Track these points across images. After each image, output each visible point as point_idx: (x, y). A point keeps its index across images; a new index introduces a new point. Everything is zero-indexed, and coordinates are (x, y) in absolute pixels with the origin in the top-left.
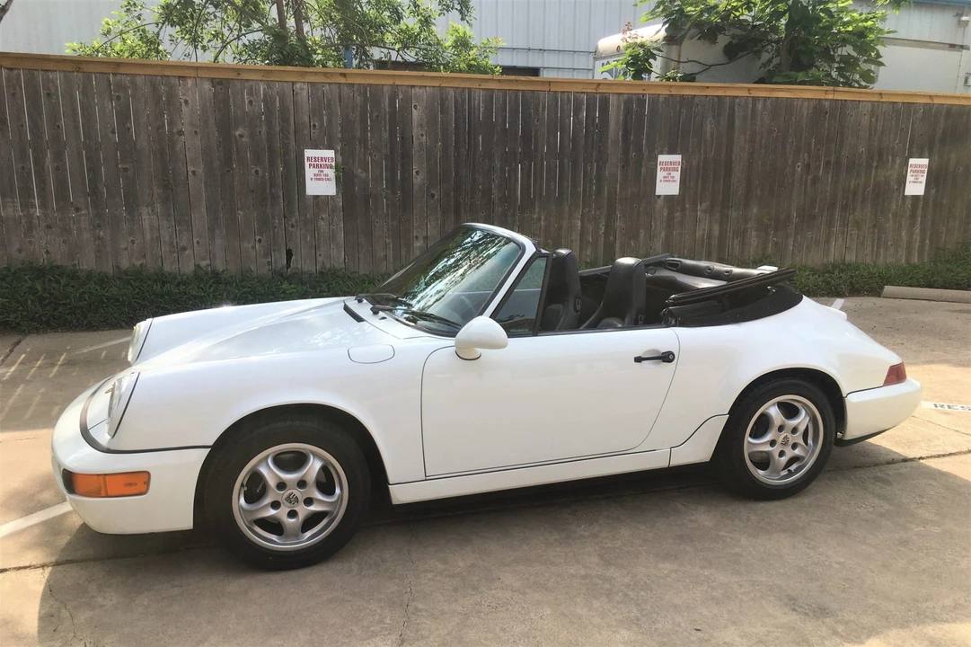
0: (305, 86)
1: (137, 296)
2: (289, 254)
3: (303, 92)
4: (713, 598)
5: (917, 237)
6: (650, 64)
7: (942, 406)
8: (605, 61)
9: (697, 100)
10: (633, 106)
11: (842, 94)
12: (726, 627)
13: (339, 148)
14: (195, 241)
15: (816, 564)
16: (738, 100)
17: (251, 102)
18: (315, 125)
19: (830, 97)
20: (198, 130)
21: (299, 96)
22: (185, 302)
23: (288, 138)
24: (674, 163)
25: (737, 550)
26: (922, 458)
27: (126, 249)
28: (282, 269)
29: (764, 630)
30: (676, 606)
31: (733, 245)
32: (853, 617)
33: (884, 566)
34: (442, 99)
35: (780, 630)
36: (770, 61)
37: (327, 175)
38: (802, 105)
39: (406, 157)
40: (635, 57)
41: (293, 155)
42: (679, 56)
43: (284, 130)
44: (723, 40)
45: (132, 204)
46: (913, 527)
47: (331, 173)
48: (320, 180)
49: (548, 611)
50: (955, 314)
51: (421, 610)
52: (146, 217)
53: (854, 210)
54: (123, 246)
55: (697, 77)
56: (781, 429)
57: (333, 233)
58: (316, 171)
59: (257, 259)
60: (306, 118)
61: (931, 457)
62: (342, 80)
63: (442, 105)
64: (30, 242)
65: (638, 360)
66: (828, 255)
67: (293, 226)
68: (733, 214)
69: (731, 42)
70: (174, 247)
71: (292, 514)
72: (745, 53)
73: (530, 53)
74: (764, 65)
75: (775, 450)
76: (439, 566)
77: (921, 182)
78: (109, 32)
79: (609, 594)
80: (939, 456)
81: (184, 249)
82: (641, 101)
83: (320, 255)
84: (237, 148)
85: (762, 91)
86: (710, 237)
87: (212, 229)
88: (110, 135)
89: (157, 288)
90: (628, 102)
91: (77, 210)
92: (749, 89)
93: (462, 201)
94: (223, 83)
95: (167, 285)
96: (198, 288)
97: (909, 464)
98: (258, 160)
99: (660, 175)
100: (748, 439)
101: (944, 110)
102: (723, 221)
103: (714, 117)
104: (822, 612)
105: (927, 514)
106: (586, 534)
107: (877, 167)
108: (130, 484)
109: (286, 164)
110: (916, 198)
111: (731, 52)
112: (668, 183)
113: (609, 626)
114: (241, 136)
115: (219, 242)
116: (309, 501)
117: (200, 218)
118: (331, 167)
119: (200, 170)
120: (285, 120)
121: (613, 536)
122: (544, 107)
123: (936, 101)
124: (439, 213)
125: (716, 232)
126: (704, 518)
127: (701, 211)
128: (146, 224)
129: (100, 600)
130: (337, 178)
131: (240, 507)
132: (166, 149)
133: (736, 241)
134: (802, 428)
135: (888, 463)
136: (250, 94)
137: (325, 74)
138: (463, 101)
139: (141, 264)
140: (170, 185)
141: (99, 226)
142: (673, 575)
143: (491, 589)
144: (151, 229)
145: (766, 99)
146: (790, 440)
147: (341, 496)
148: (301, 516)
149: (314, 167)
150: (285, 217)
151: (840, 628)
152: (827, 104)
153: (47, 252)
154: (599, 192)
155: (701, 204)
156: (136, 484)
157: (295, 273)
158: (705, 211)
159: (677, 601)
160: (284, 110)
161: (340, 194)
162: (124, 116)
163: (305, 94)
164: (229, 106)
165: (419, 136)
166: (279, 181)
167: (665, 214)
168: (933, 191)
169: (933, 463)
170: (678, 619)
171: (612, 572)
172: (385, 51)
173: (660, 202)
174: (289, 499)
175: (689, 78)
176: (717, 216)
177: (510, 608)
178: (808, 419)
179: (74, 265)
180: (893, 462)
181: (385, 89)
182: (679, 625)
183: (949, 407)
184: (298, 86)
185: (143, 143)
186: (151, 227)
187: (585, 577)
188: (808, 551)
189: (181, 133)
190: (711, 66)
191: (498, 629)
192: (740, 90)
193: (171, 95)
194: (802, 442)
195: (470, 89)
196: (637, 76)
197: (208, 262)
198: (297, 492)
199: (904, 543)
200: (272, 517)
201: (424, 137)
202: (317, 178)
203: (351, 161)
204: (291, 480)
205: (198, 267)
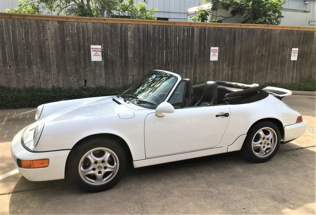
0: (91, 24)
1: (32, 97)
2: (86, 81)
3: (90, 26)
4: (247, 197)
5: (295, 74)
6: (207, 17)
7: (310, 130)
8: (191, 16)
9: (223, 29)
10: (202, 30)
11: (271, 27)
12: (253, 207)
13: (103, 45)
14: (52, 77)
15: (279, 184)
16: (237, 29)
17: (72, 29)
18: (94, 37)
19: (267, 28)
20: (53, 39)
21: (89, 27)
22: (49, 98)
23: (85, 41)
24: (216, 50)
25: (252, 180)
26: (307, 147)
27: (28, 80)
28: (83, 87)
29: (266, 208)
30: (235, 201)
31: (236, 77)
32: (295, 202)
33: (302, 184)
34: (138, 28)
35: (271, 208)
36: (246, 16)
37: (98, 54)
38: (257, 31)
39: (126, 48)
40: (202, 15)
41: (87, 47)
42: (216, 14)
43: (84, 39)
44: (231, 9)
45: (30, 64)
46: (309, 170)
47: (100, 53)
48: (96, 56)
49: (192, 204)
50: (309, 99)
51: (147, 205)
52: (35, 69)
53: (275, 65)
54: (27, 79)
55: (222, 21)
56: (264, 138)
57: (101, 74)
58: (95, 53)
59: (75, 84)
60: (91, 35)
61: (310, 147)
62: (104, 22)
63: (138, 30)
65: (217, 116)
66: (266, 80)
67: (87, 72)
68: (235, 67)
69: (233, 10)
70: (45, 79)
71: (100, 172)
72: (238, 13)
73: (165, 13)
74: (244, 17)
75: (262, 146)
76: (152, 189)
77: (296, 56)
78: (21, 5)
79: (212, 197)
80: (312, 147)
81: (48, 80)
82: (205, 29)
83: (96, 82)
84: (67, 45)
85: (244, 26)
86: (228, 74)
87: (58, 73)
88: (22, 40)
89: (39, 93)
90: (201, 29)
91: (10, 66)
92: (240, 25)
93: (145, 63)
94: (62, 22)
95: (43, 93)
96: (54, 93)
97: (303, 149)
98: (74, 49)
99: (212, 54)
100: (253, 142)
101: (303, 32)
102: (232, 69)
103: (229, 35)
104: (284, 201)
105: (312, 166)
106: (200, 176)
107: (282, 51)
108: (42, 163)
109: (84, 50)
110: (294, 61)
111: (234, 13)
112: (214, 57)
113: (214, 208)
114: (68, 41)
115: (61, 77)
116: (105, 168)
117: (54, 69)
118: (100, 51)
119: (54, 53)
120: (84, 35)
121: (210, 177)
122: (173, 30)
123: (301, 29)
124: (138, 67)
125: (230, 73)
126: (239, 169)
127: (225, 66)
128: (35, 71)
129: (31, 205)
130: (102, 55)
131: (81, 171)
132: (41, 45)
133: (237, 76)
134: (270, 138)
135: (296, 149)
136: (72, 26)
137: (98, 19)
138: (145, 28)
139: (33, 85)
140: (43, 57)
141: (18, 72)
142: (233, 190)
143: (171, 197)
145: (246, 29)
146: (267, 142)
147: (117, 166)
148: (103, 173)
149: (94, 51)
150: (84, 69)
151: (291, 206)
152: (266, 30)
154: (191, 60)
155: (225, 63)
156: (44, 163)
157: (88, 88)
158: (226, 66)
159: (235, 199)
160: (83, 32)
161: (103, 61)
162: (27, 34)
163: (91, 26)
164: (64, 30)
165: (130, 41)
166: (82, 56)
167: (213, 67)
168: (300, 59)
169: (311, 149)
170: (237, 205)
171: (211, 189)
172: (118, 12)
173: (211, 63)
174: (98, 167)
175: (220, 21)
176: (230, 67)
177: (179, 203)
178: (272, 135)
179: (9, 86)
180: (298, 149)
181: (119, 25)
182: (237, 207)
183: (313, 130)
184: (88, 23)
185: (34, 43)
186: (37, 72)
187: (202, 191)
188: (276, 180)
189: (47, 40)
190: (227, 18)
191: (175, 211)
192: (237, 26)
193: (44, 27)
194: (270, 143)
195: (147, 25)
196: (203, 21)
197: (57, 84)
198: (101, 165)
199: (307, 176)
200: (92, 174)
201: (132, 41)
202: (95, 55)
203: (107, 49)
204: (99, 160)
205: (53, 86)
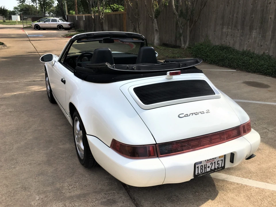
14: (265, 43)
27: (247, 44)
45: (251, 29)
52: (254, 33)
54: (246, 43)
64: (227, 39)
65: (62, 80)
70: (259, 45)
81: (262, 46)
87: (271, 40)
88: (251, 5)
91: (238, 30)
115: (272, 45)
117: (269, 34)
119: (273, 17)
128: (253, 36)
132: (264, 9)
139: (249, 50)
140: (263, 21)
141: (242, 36)
144: (254, 38)
153: (229, 43)
179: (234, 47)
189: (270, 3)
197: (267, 52)
205: (264, 53)
